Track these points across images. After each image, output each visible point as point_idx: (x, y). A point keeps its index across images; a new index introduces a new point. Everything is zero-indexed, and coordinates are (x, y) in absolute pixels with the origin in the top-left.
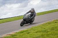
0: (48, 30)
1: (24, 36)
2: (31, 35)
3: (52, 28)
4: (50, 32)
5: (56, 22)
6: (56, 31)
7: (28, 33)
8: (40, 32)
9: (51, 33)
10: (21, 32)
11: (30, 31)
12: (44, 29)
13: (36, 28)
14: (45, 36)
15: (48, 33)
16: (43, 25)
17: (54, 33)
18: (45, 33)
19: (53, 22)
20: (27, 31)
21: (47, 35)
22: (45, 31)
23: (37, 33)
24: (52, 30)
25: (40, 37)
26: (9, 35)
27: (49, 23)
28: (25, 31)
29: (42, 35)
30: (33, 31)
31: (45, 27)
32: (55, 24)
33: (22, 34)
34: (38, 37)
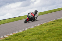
0: (45, 33)
1: (19, 39)
2: (27, 38)
3: (49, 30)
4: (46, 34)
5: (53, 24)
6: (53, 33)
7: (24, 36)
8: (36, 34)
9: (48, 35)
10: (16, 35)
11: (25, 34)
12: (41, 31)
13: (32, 30)
14: (42, 39)
15: (45, 35)
16: (39, 27)
17: (51, 35)
18: (41, 36)
19: (50, 24)
20: (22, 33)
21: (43, 37)
22: (42, 33)
23: (33, 36)
24: (49, 32)
25: (36, 39)
26: (3, 39)
27: (46, 25)
28: (20, 34)
29: (39, 38)
30: (28, 34)
31: (41, 29)
32: (52, 25)
33: (16, 37)
34: (34, 40)
